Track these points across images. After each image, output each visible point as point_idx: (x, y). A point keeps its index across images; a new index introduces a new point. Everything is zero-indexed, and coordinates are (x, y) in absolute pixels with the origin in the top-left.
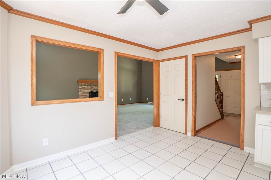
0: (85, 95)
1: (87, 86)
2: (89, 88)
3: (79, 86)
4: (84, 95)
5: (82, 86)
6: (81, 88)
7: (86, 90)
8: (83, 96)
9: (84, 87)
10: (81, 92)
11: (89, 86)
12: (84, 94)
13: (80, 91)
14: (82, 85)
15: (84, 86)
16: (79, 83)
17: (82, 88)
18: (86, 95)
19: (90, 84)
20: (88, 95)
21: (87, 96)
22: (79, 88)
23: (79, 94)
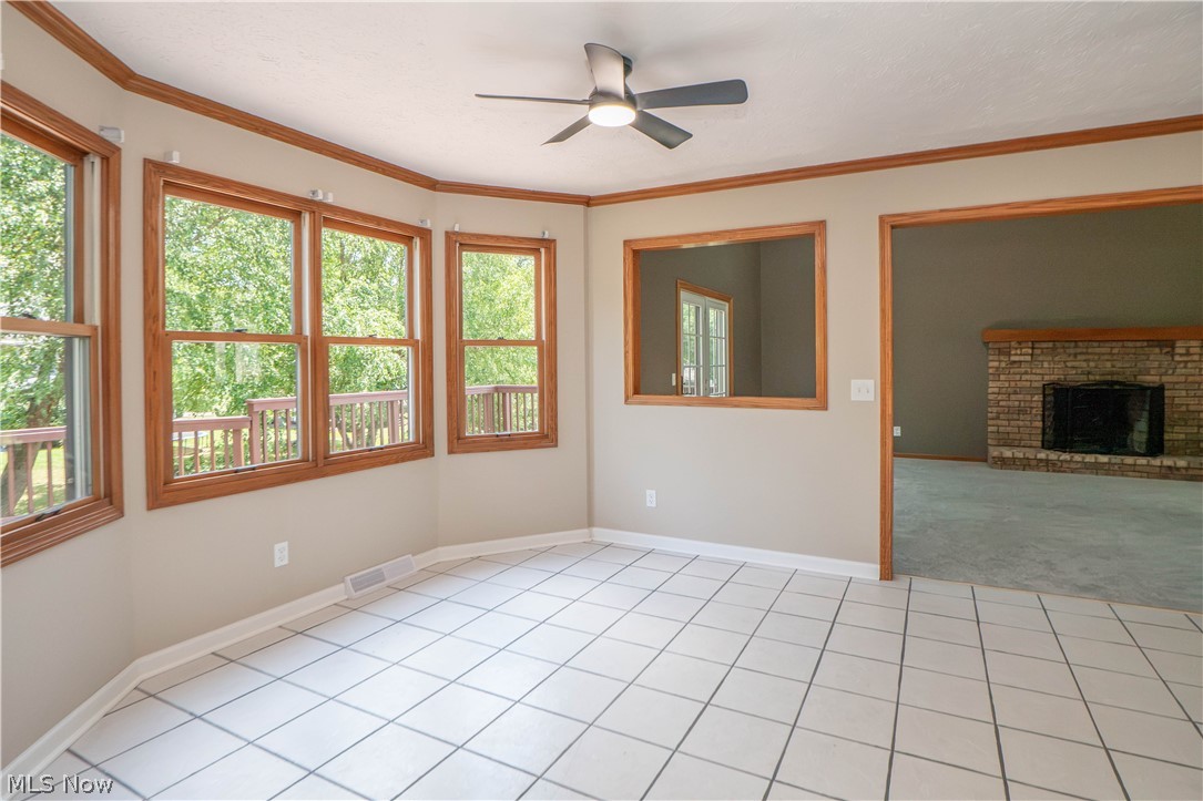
0: (1020, 397)
1: (1029, 358)
2: (1046, 365)
3: (991, 358)
4: (1013, 397)
5: (1002, 358)
6: (996, 364)
7: (1026, 373)
8: (1010, 403)
9: (1015, 362)
10: (998, 384)
11: (1041, 358)
12: (1015, 393)
13: (991, 377)
14: (1000, 352)
15: (1013, 358)
16: (990, 345)
17: (1003, 365)
18: (1028, 398)
19: (1051, 345)
20: (1036, 398)
21: (1034, 405)
22: (991, 364)
23: (990, 390)
